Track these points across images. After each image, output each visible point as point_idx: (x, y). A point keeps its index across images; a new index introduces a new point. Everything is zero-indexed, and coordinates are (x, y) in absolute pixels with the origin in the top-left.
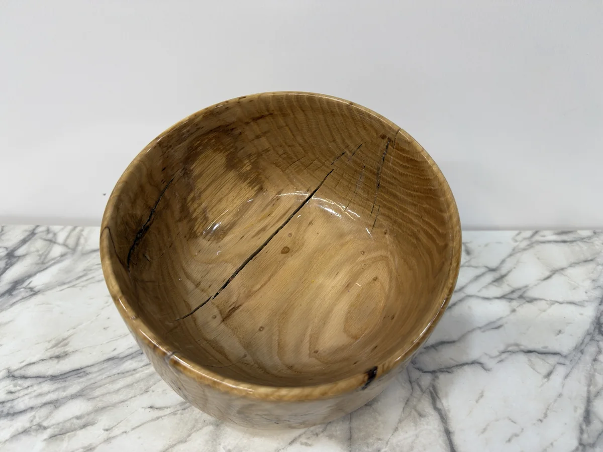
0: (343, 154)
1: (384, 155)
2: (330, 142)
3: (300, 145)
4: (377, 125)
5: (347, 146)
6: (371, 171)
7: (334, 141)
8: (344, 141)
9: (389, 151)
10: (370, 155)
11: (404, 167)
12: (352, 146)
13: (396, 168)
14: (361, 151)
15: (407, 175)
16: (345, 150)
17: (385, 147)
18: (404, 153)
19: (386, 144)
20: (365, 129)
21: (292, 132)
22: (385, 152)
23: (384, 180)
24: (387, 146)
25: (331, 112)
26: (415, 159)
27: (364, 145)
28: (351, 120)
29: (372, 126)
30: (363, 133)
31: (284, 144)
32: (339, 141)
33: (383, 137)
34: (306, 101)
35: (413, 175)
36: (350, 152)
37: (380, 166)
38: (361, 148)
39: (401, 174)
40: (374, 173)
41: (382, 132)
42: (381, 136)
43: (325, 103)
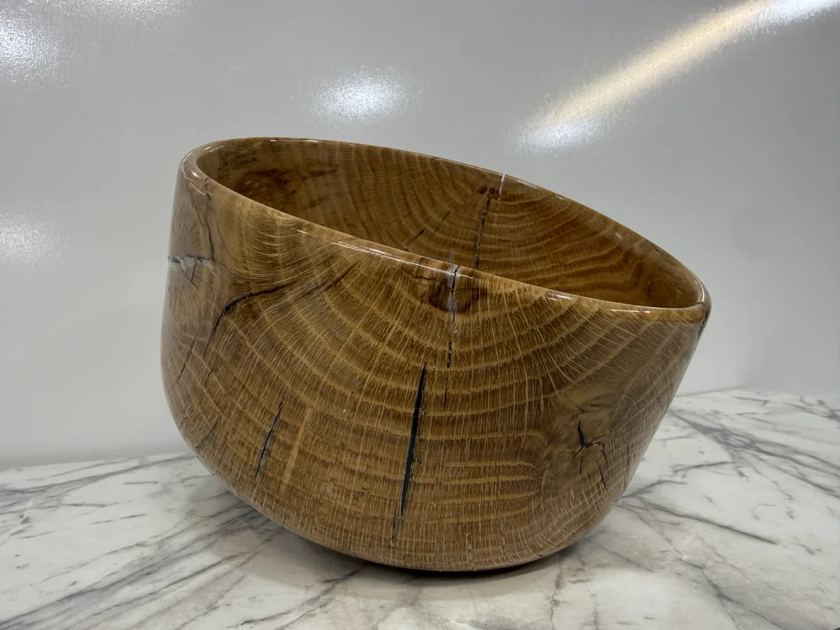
0: (422, 232)
1: (483, 217)
2: (404, 217)
3: (363, 224)
4: (472, 178)
5: (428, 220)
6: (463, 247)
7: (410, 214)
8: (423, 213)
9: (492, 207)
10: (462, 223)
11: (517, 219)
12: (436, 217)
13: (504, 226)
14: (448, 221)
15: (522, 228)
16: (426, 226)
17: (485, 205)
18: (515, 201)
19: (487, 200)
20: (455, 186)
21: (355, 203)
22: (485, 211)
23: (485, 251)
24: (489, 202)
25: (411, 170)
26: (534, 200)
27: (452, 211)
28: (436, 179)
29: (465, 180)
30: (452, 194)
31: (342, 221)
32: (416, 213)
33: (482, 191)
34: (380, 156)
35: (533, 223)
36: (432, 226)
37: (477, 233)
38: (448, 217)
39: (512, 231)
40: (469, 248)
41: (481, 184)
42: (478, 191)
43: (404, 158)
